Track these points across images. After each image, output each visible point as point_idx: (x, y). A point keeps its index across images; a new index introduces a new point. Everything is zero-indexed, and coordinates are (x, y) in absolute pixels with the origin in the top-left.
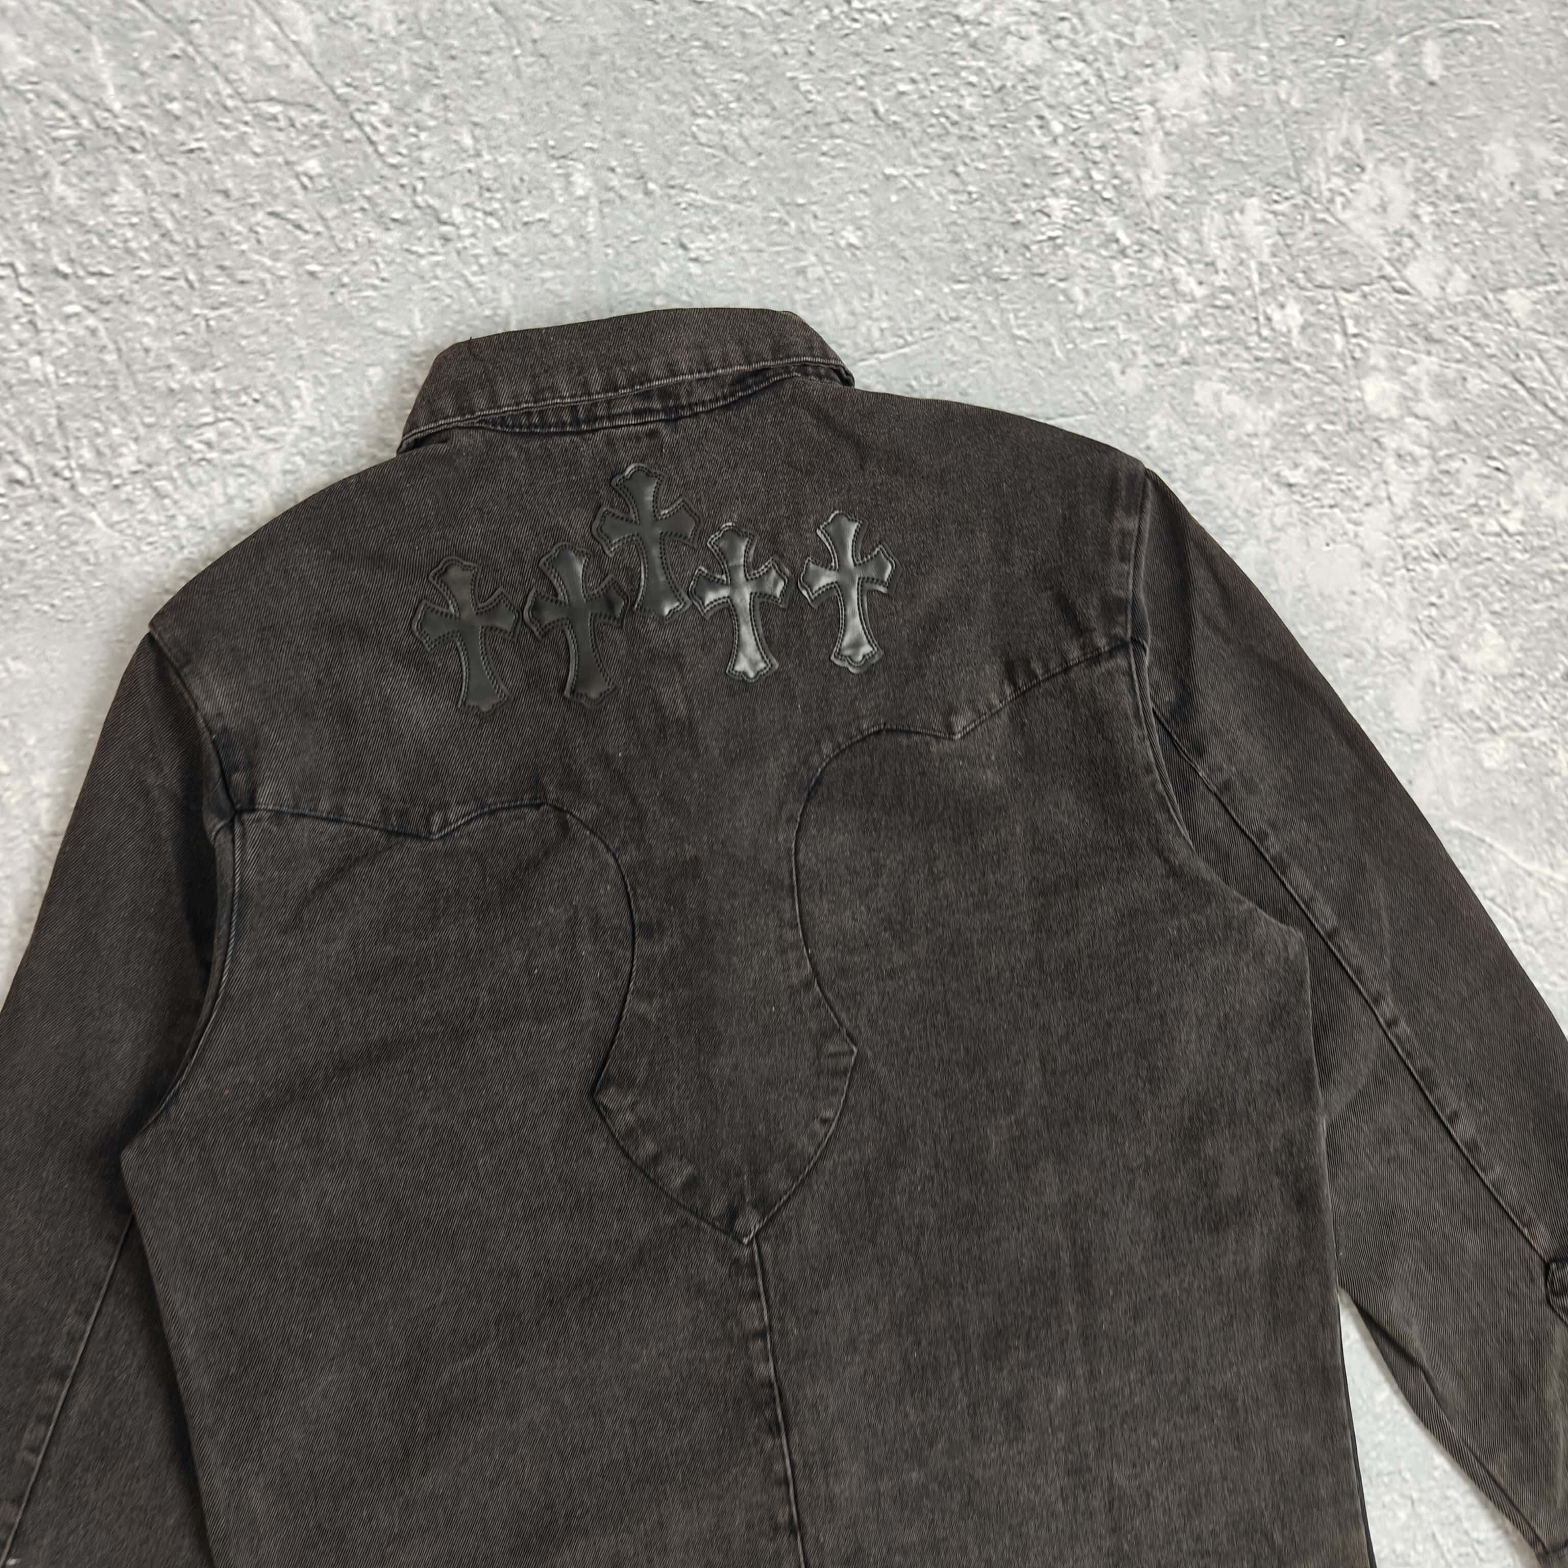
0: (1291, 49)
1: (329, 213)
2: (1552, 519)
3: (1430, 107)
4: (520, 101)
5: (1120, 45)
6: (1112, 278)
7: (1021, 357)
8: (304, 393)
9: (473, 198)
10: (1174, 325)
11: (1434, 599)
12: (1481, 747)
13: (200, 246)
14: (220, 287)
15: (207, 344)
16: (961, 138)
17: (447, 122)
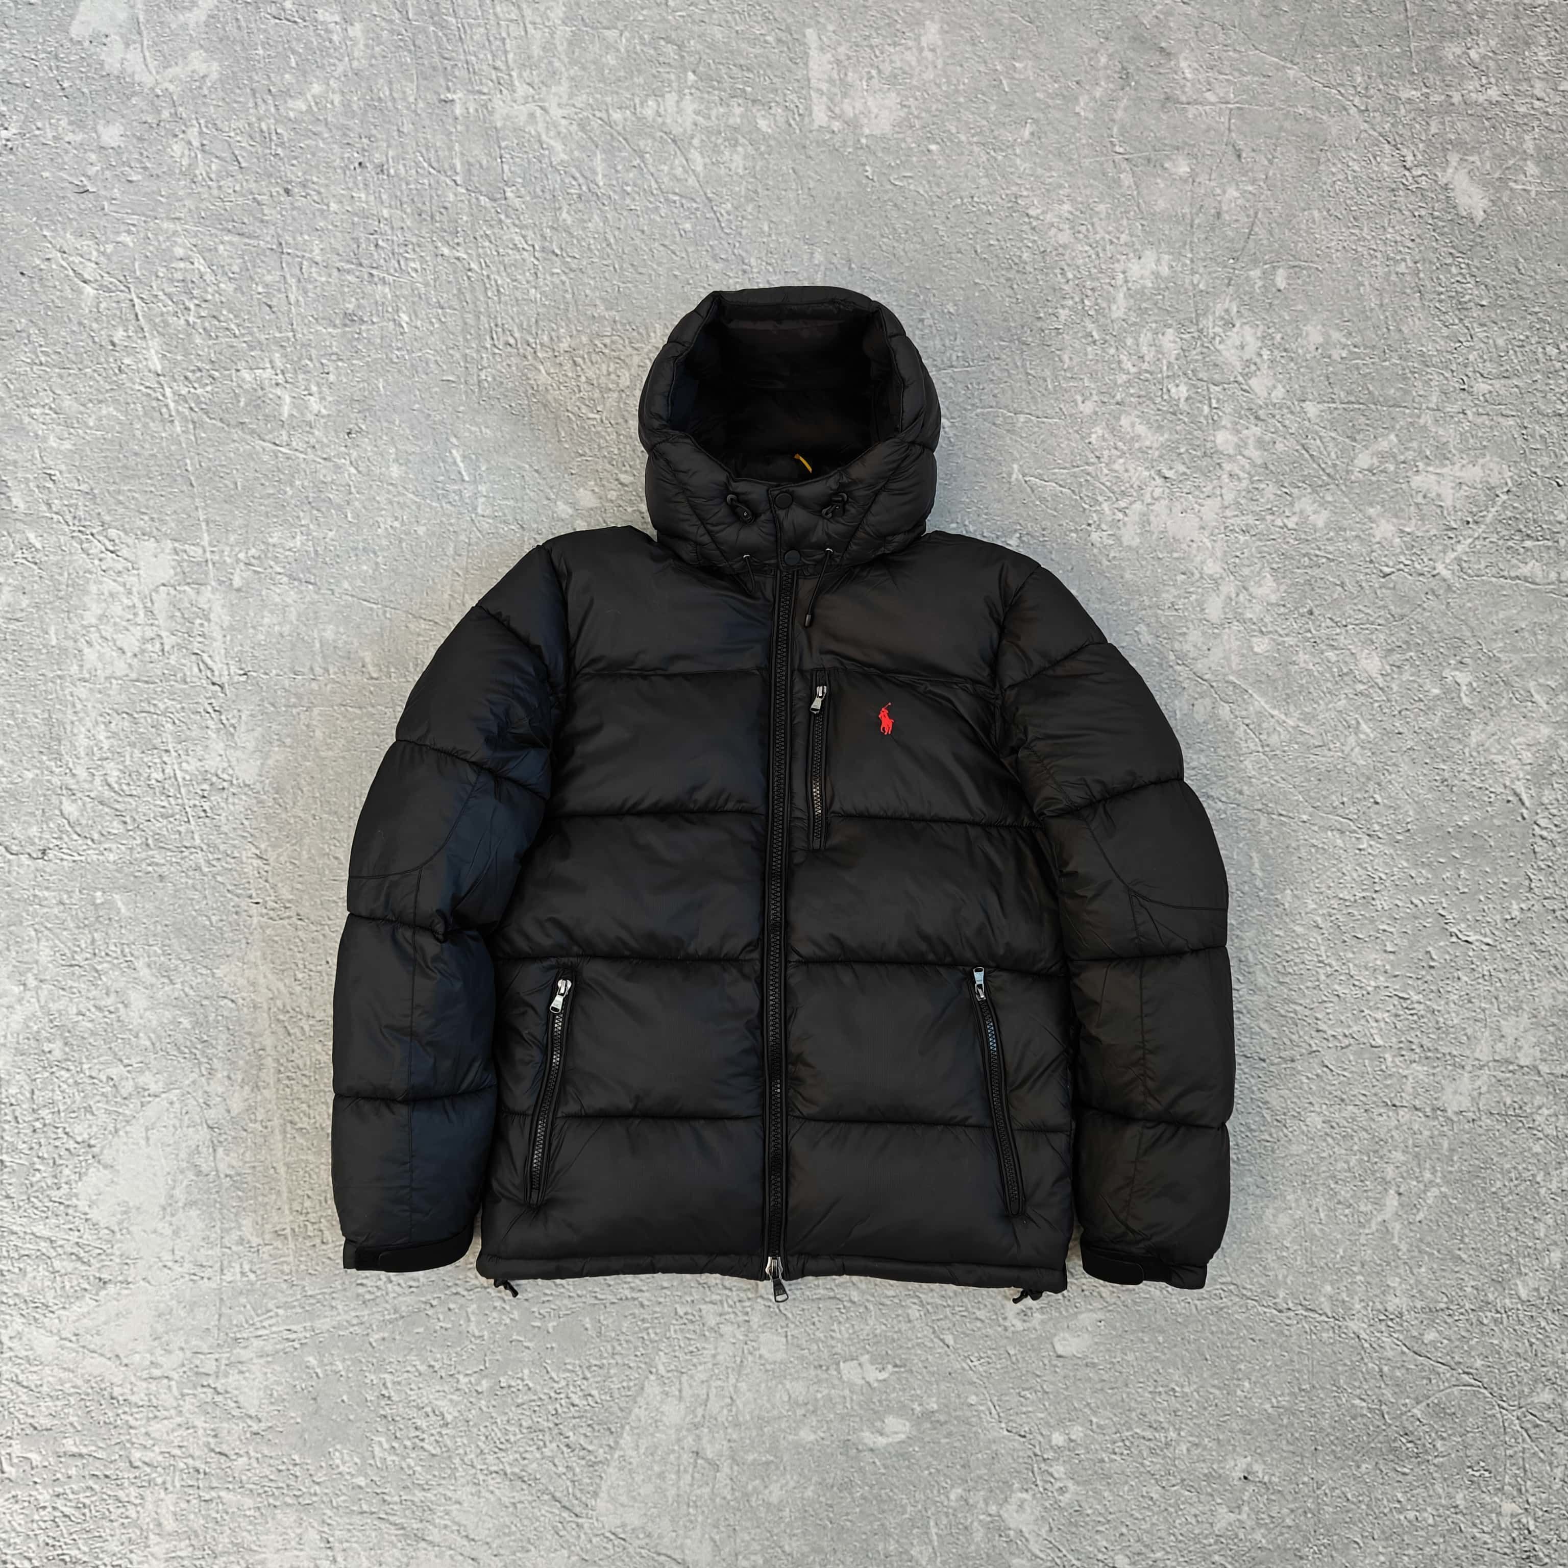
0: (1204, 260)
1: (690, 250)
2: (1314, 526)
3: (1276, 302)
4: (796, 215)
5: (1111, 242)
6: (1086, 354)
7: (1029, 384)
8: (658, 331)
9: (763, 254)
10: (1115, 384)
11: (1238, 554)
12: (1254, 640)
13: (624, 253)
14: (629, 273)
15: (617, 298)
16: (1018, 272)
17: (758, 218)
